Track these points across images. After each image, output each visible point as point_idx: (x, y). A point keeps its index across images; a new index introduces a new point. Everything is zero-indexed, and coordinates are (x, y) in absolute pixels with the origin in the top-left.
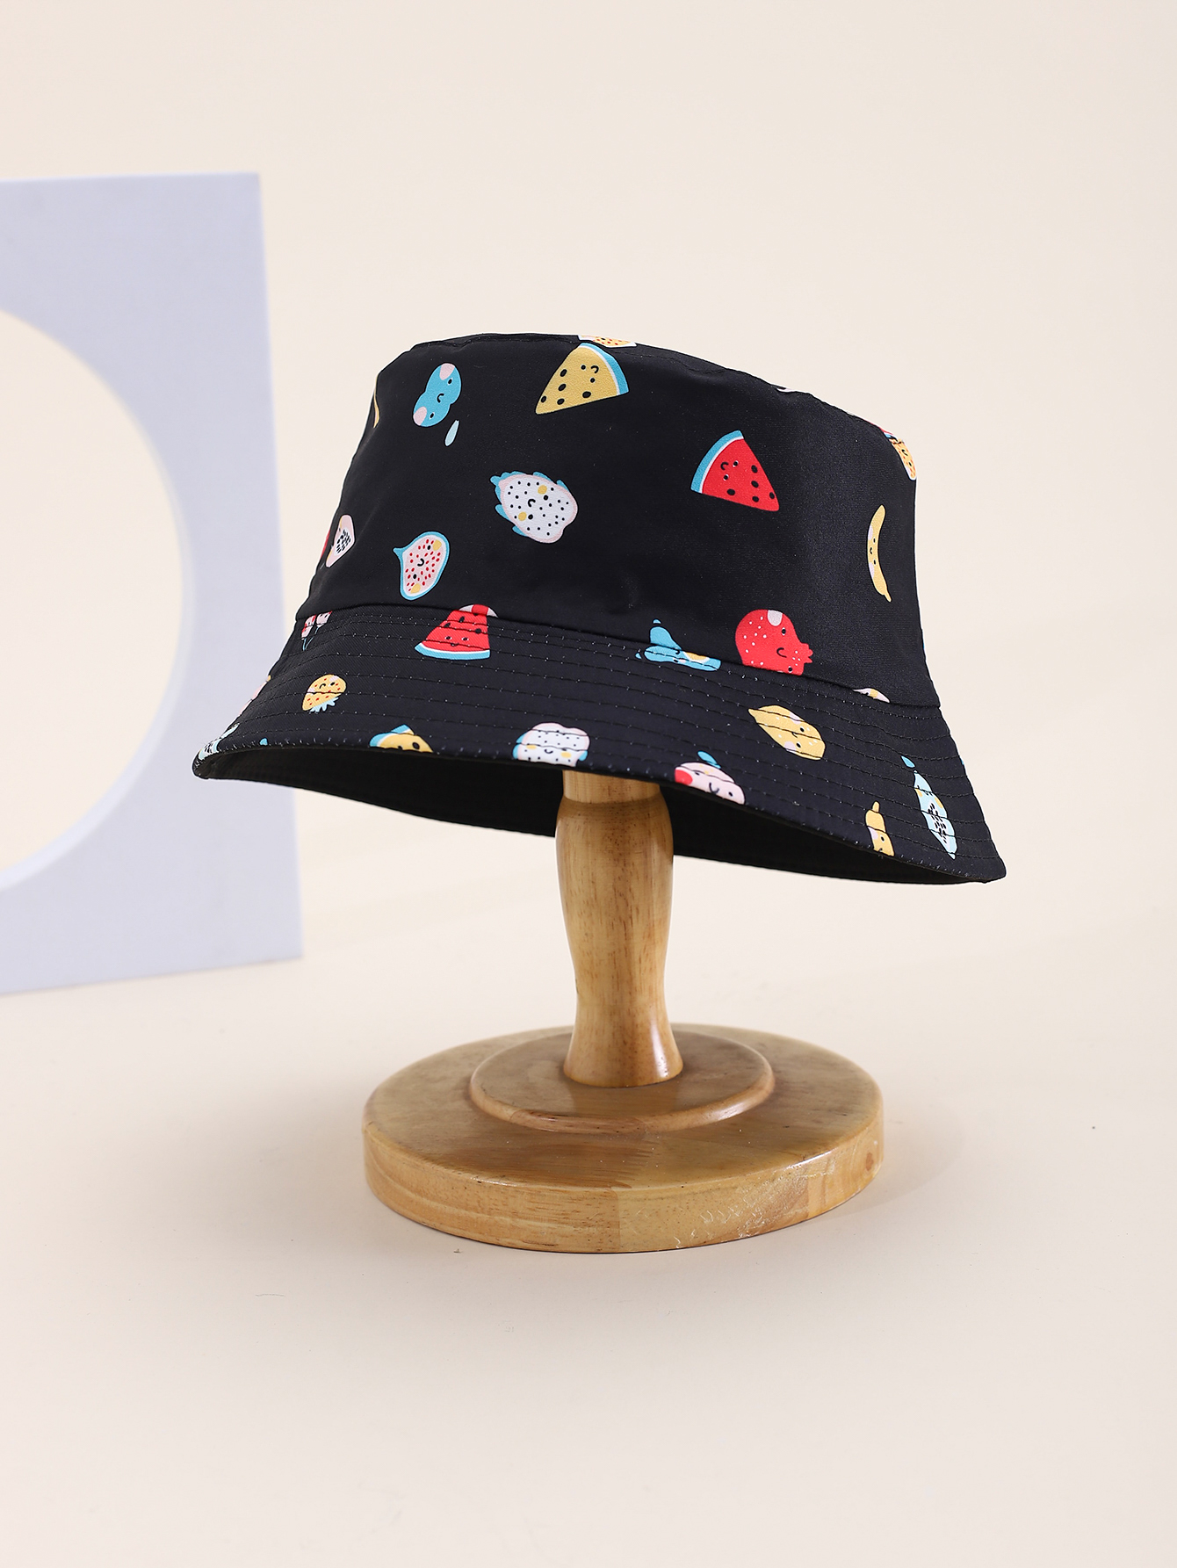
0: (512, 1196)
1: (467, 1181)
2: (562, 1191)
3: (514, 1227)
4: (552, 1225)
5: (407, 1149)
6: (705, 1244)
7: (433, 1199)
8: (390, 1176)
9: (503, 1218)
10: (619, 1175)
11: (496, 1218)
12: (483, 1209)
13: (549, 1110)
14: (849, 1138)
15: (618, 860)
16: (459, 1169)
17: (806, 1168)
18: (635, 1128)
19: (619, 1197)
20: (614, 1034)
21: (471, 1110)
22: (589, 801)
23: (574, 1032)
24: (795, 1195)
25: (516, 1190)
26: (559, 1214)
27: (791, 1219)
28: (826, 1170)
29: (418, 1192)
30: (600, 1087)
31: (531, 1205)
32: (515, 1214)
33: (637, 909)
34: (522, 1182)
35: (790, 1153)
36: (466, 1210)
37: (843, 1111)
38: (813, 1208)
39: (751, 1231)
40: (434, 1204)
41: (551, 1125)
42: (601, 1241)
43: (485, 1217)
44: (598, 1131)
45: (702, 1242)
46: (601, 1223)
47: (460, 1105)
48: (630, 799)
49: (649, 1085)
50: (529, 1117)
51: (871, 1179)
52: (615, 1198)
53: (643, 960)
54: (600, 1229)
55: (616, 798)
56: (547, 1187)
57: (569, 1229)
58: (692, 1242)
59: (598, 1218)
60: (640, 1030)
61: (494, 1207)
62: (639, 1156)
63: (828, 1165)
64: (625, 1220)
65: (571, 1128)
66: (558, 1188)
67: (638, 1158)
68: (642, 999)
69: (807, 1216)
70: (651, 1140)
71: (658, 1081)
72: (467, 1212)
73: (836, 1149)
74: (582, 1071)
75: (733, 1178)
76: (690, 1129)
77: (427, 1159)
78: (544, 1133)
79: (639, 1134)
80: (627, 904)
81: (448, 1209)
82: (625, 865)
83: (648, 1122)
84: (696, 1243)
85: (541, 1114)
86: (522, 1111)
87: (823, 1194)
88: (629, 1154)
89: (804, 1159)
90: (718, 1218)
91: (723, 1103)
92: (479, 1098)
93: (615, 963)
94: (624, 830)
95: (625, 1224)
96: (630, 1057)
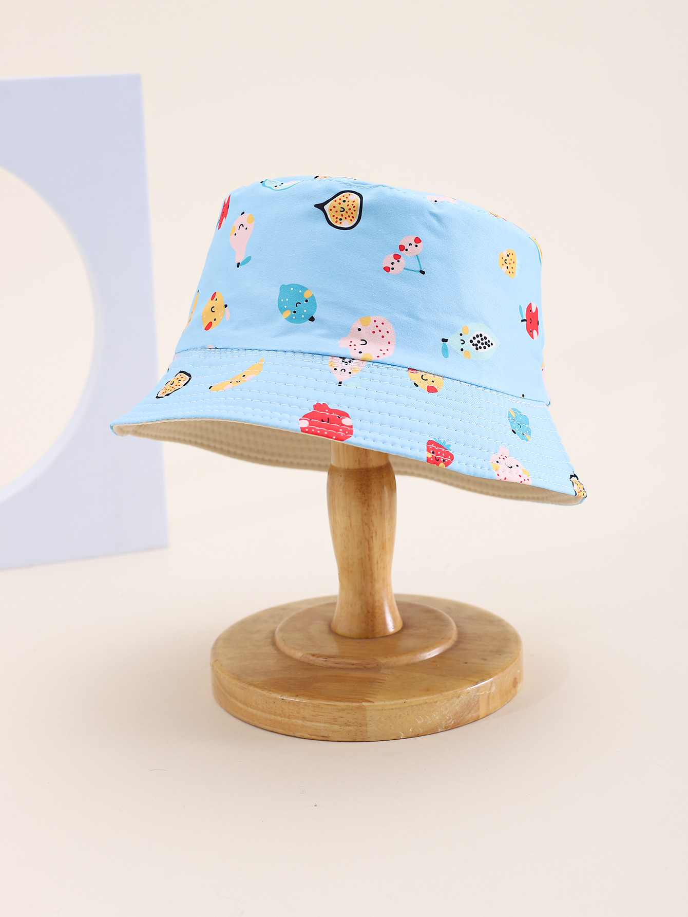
0: (303, 708)
1: (275, 698)
2: (333, 705)
3: (303, 726)
4: (327, 725)
5: (238, 678)
6: (418, 736)
7: (254, 708)
8: (228, 694)
9: (297, 721)
10: (367, 695)
11: (293, 721)
12: (285, 715)
13: (324, 654)
14: (503, 670)
15: (365, 504)
16: (270, 691)
17: (478, 689)
18: (375, 665)
19: (367, 709)
20: (361, 607)
21: (276, 652)
22: (347, 468)
23: (338, 603)
24: (472, 705)
25: (305, 704)
26: (331, 719)
27: (469, 720)
28: (490, 690)
29: (246, 704)
30: (353, 638)
31: (314, 713)
32: (304, 718)
34: (309, 699)
35: (468, 681)
36: (275, 715)
37: (499, 652)
38: (482, 712)
39: (445, 728)
40: (255, 712)
41: (325, 663)
42: (356, 735)
43: (286, 720)
44: (353, 667)
45: (416, 734)
46: (356, 724)
47: (269, 649)
48: (371, 466)
49: (383, 637)
50: (312, 658)
51: (516, 693)
52: (363, 709)
53: (379, 562)
54: (356, 727)
55: (363, 466)
56: (323, 702)
57: (337, 727)
58: (410, 734)
59: (354, 721)
60: (377, 604)
61: (292, 714)
62: (378, 682)
63: (491, 687)
64: (370, 722)
65: (337, 665)
66: (329, 703)
67: (378, 684)
68: (378, 586)
69: (479, 717)
70: (385, 672)
71: (388, 634)
72: (275, 717)
73: (496, 677)
74: (342, 628)
75: (435, 696)
76: (408, 665)
77: (251, 684)
78: (321, 668)
79: (378, 668)
80: (370, 530)
81: (264, 715)
82: (368, 506)
83: (383, 661)
84: (413, 735)
85: (319, 656)
86: (307, 654)
87: (488, 704)
88: (372, 681)
89: (477, 683)
90: (426, 720)
91: (427, 648)
92: (281, 645)
93: (362, 564)
94: (368, 486)
95: (370, 724)
96: (372, 621)
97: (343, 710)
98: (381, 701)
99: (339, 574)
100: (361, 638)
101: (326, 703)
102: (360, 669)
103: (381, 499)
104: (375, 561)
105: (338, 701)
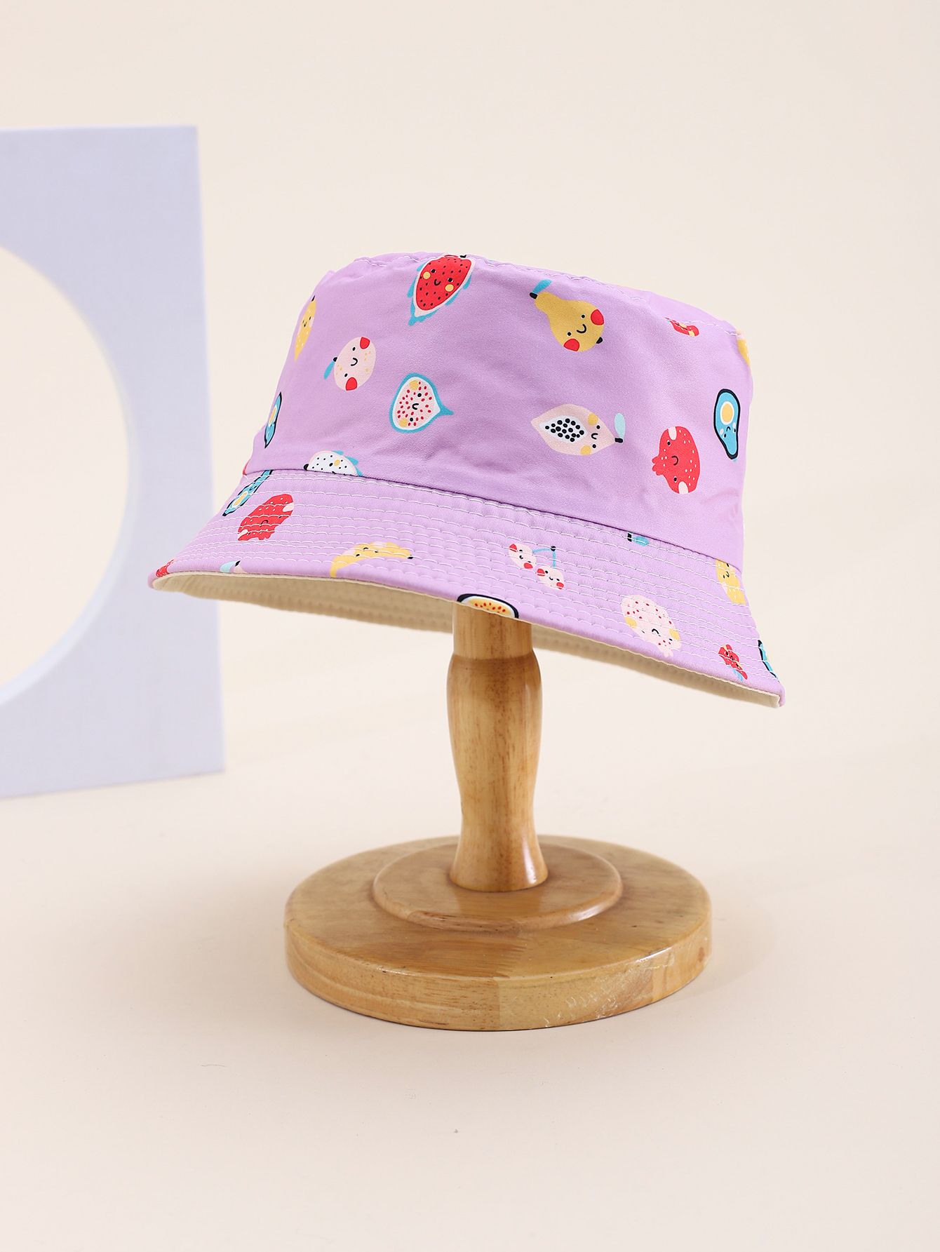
0: (412, 984)
1: (374, 971)
2: (453, 980)
3: (413, 1009)
4: (444, 1008)
5: (323, 943)
6: (569, 1024)
7: (345, 984)
8: (309, 965)
9: (403, 1001)
10: (500, 967)
11: (399, 1001)
12: (387, 994)
13: (440, 912)
14: (685, 936)
15: (499, 707)
16: (367, 960)
17: (651, 961)
18: (511, 927)
19: (500, 986)
20: (492, 849)
21: (374, 909)
22: (475, 658)
23: (460, 844)
24: (642, 983)
25: (415, 979)
26: (450, 999)
27: (639, 1003)
28: (667, 963)
29: (333, 978)
30: (480, 892)
31: (427, 991)
32: (413, 998)
33: (513, 747)
34: (420, 972)
35: (639, 949)
36: (373, 994)
37: (679, 912)
38: (656, 994)
39: (606, 1013)
40: (346, 989)
41: (441, 924)
42: (484, 1021)
43: (388, 1000)
44: (481, 929)
45: (567, 1022)
46: (485, 1007)
47: (366, 905)
48: (508, 657)
49: (521, 890)
50: (424, 917)
51: (701, 970)
52: (494, 986)
53: (517, 788)
54: (484, 1011)
55: (497, 655)
56: (440, 977)
57: (458, 1011)
58: (558, 1023)
59: (482, 1002)
60: (514, 845)
61: (396, 992)
62: (515, 950)
63: (669, 959)
64: (504, 1004)
65: (459, 927)
66: (449, 978)
67: (515, 952)
68: (515, 820)
69: (652, 1000)
70: (525, 937)
71: (528, 887)
72: (374, 996)
73: (676, 945)
74: (465, 878)
75: (593, 969)
76: (555, 928)
77: (340, 951)
78: (436, 930)
79: (514, 932)
80: (505, 743)
81: (357, 993)
82: (504, 710)
83: (522, 922)
84: (562, 1023)
85: (433, 915)
86: (418, 911)
87: (665, 982)
88: (506, 949)
89: (650, 954)
90: (580, 1003)
91: (582, 906)
92: (381, 899)
93: (494, 790)
94: (504, 683)
95: (504, 1007)
96: (506, 868)
97: (467, 987)
98: (519, 975)
99: (462, 804)
100: (490, 892)
101: (444, 977)
102: (490, 933)
103: (521, 701)
104: (512, 785)
105: (459, 975)
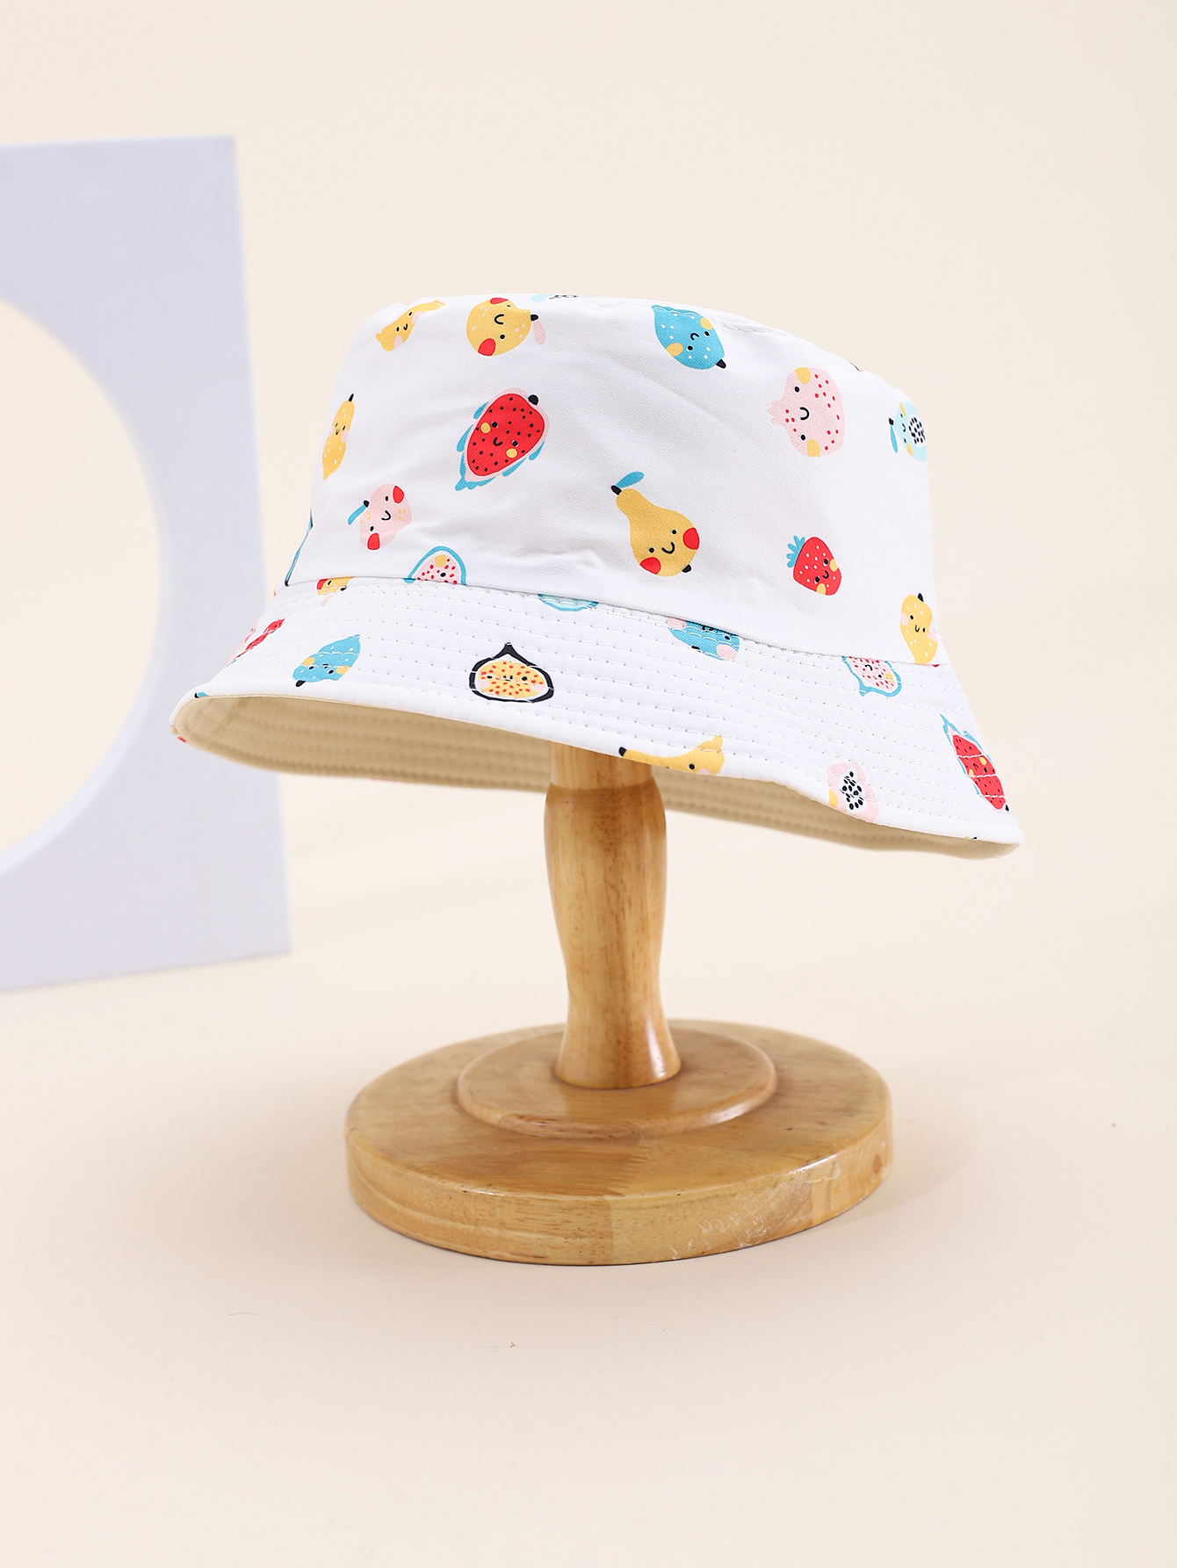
0: (499, 1206)
1: (452, 1191)
2: (552, 1201)
3: (501, 1239)
4: (541, 1236)
5: (389, 1156)
6: (703, 1255)
7: (417, 1209)
8: (373, 1185)
9: (490, 1229)
10: (612, 1183)
11: (484, 1229)
12: (469, 1220)
13: (540, 1114)
14: (854, 1140)
15: (609, 850)
16: (444, 1178)
17: (810, 1172)
18: (629, 1133)
19: (612, 1206)
20: (607, 1033)
21: (457, 1114)
22: (577, 788)
23: (566, 1030)
24: (800, 1201)
25: (504, 1200)
26: (548, 1225)
27: (792, 1229)
28: (831, 1174)
29: (402, 1202)
30: (592, 1089)
31: (519, 1216)
33: (630, 902)
34: (509, 1191)
35: (792, 1158)
36: (452, 1220)
37: (849, 1111)
38: (817, 1213)
39: (752, 1240)
40: (418, 1215)
41: (540, 1130)
42: (593, 1253)
43: (471, 1228)
44: (590, 1136)
45: (700, 1252)
46: (593, 1234)
47: (447, 1109)
48: (620, 786)
49: (644, 1086)
50: (518, 1122)
51: (878, 1185)
52: (606, 1207)
53: (637, 955)
54: (593, 1240)
55: (605, 784)
56: (536, 1196)
57: (559, 1240)
58: (689, 1252)
59: (590, 1228)
60: (634, 1029)
61: (480, 1217)
62: (633, 1162)
63: (834, 1169)
64: (618, 1231)
65: (562, 1133)
66: (547, 1197)
67: (633, 1164)
68: (635, 996)
69: (811, 1223)
70: (647, 1145)
71: (654, 1082)
72: (452, 1223)
73: (841, 1152)
74: (574, 1073)
75: (732, 1184)
76: (687, 1132)
77: (410, 1167)
78: (535, 1138)
79: (634, 1137)
80: (619, 897)
81: (433, 1220)
82: (616, 855)
83: (642, 1125)
84: (694, 1253)
85: (530, 1119)
86: (511, 1115)
87: (828, 1199)
88: (623, 1160)
89: (807, 1163)
90: (716, 1227)
91: (723, 1105)
92: (466, 1100)
93: (607, 958)
94: (614, 819)
95: (619, 1234)
96: (625, 1057)
97: (570, 1209)
98: (637, 1192)
99: (567, 977)
100: (606, 1089)
101: (540, 1197)
102: (602, 1140)
103: (638, 843)
104: (629, 952)
105: (560, 1193)
